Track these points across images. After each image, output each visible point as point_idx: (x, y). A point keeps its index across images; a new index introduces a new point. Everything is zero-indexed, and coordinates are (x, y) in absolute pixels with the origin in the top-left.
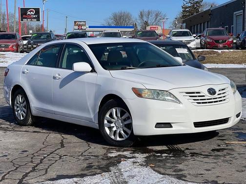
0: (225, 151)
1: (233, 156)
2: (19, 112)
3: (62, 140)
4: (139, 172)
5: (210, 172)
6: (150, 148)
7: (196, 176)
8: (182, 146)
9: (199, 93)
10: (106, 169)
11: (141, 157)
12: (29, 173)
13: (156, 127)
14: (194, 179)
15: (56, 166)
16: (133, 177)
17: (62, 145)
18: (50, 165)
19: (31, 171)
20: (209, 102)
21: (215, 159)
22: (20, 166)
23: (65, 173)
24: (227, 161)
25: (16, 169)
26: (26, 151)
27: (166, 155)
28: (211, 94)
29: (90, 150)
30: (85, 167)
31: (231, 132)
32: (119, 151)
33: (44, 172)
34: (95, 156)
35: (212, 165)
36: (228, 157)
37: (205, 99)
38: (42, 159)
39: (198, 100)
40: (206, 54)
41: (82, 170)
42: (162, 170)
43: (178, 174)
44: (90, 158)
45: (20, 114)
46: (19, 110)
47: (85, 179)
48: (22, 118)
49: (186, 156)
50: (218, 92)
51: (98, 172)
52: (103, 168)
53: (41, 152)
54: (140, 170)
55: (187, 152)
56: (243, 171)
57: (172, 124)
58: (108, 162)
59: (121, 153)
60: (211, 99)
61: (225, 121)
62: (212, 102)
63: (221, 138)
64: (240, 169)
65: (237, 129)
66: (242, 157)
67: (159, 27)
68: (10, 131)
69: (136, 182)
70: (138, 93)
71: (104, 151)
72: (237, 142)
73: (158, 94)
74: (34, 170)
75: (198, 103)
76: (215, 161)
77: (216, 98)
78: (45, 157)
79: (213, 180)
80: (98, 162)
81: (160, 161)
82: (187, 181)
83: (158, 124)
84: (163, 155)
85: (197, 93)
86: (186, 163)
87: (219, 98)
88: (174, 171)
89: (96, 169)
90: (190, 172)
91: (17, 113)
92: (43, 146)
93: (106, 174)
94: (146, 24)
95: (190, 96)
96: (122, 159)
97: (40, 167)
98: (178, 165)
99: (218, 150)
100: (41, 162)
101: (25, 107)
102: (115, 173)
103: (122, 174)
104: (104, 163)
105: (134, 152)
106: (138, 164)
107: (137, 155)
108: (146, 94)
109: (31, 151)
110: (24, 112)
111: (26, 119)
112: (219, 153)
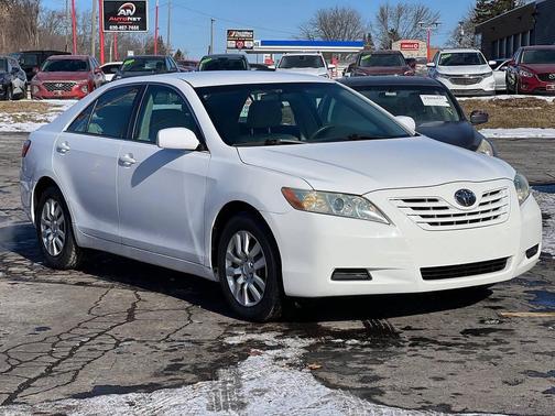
0: (492, 334)
1: (507, 346)
2: (51, 238)
3: (134, 305)
4: (281, 381)
5: (441, 384)
6: (325, 324)
7: (407, 392)
8: (396, 323)
9: (436, 200)
10: (208, 373)
11: (296, 346)
12: (35, 379)
13: (333, 278)
14: (400, 400)
15: (102, 365)
16: (261, 392)
17: (131, 316)
18: (89, 362)
19: (42, 376)
20: (458, 223)
21: (462, 353)
22: (21, 362)
23: (114, 381)
24: (488, 358)
25: (10, 370)
26: (45, 329)
27: (356, 341)
28: (463, 203)
29: (189, 329)
30: (165, 367)
31: (519, 290)
32: (251, 331)
33: (69, 377)
34: (194, 342)
35: (451, 367)
36: (493, 350)
37: (449, 216)
38: (76, 348)
39: (432, 216)
40: (517, 106)
41: (156, 375)
42: (334, 378)
43: (367, 388)
44: (181, 347)
45: (52, 242)
46: (49, 235)
47: (155, 395)
48: (56, 253)
49: (398, 346)
50: (479, 200)
51: (187, 380)
52: (205, 370)
53: (79, 331)
54: (285, 376)
55: (406, 335)
56: (517, 383)
57: (371, 273)
58: (220, 355)
59: (255, 336)
60: (464, 215)
61: (498, 264)
62: (465, 222)
63: (493, 304)
64: (511, 379)
65: (538, 283)
66: (525, 350)
67: (421, 43)
68: (27, 280)
69: (264, 405)
70: (295, 199)
71: (219, 331)
72: (526, 314)
73: (339, 203)
74: (49, 371)
75: (431, 224)
76: (462, 357)
77: (477, 213)
78: (82, 344)
79: (443, 402)
80: (197, 356)
81: (337, 356)
82: (382, 404)
83: (337, 270)
84: (349, 342)
85: (430, 200)
86: (394, 361)
87: (482, 212)
88: (362, 381)
89: (188, 372)
90: (397, 383)
91: (45, 240)
92: (88, 317)
93: (205, 386)
94: (394, 35)
95: (414, 208)
96: (253, 350)
97: (64, 366)
98: (374, 367)
99: (476, 332)
100: (71, 355)
101: (61, 227)
102: (225, 382)
103: (240, 386)
104: (210, 358)
105: (286, 334)
106: (284, 362)
107: (289, 341)
108: (312, 202)
109: (56, 330)
110: (60, 237)
111: (64, 254)
112: (476, 340)
